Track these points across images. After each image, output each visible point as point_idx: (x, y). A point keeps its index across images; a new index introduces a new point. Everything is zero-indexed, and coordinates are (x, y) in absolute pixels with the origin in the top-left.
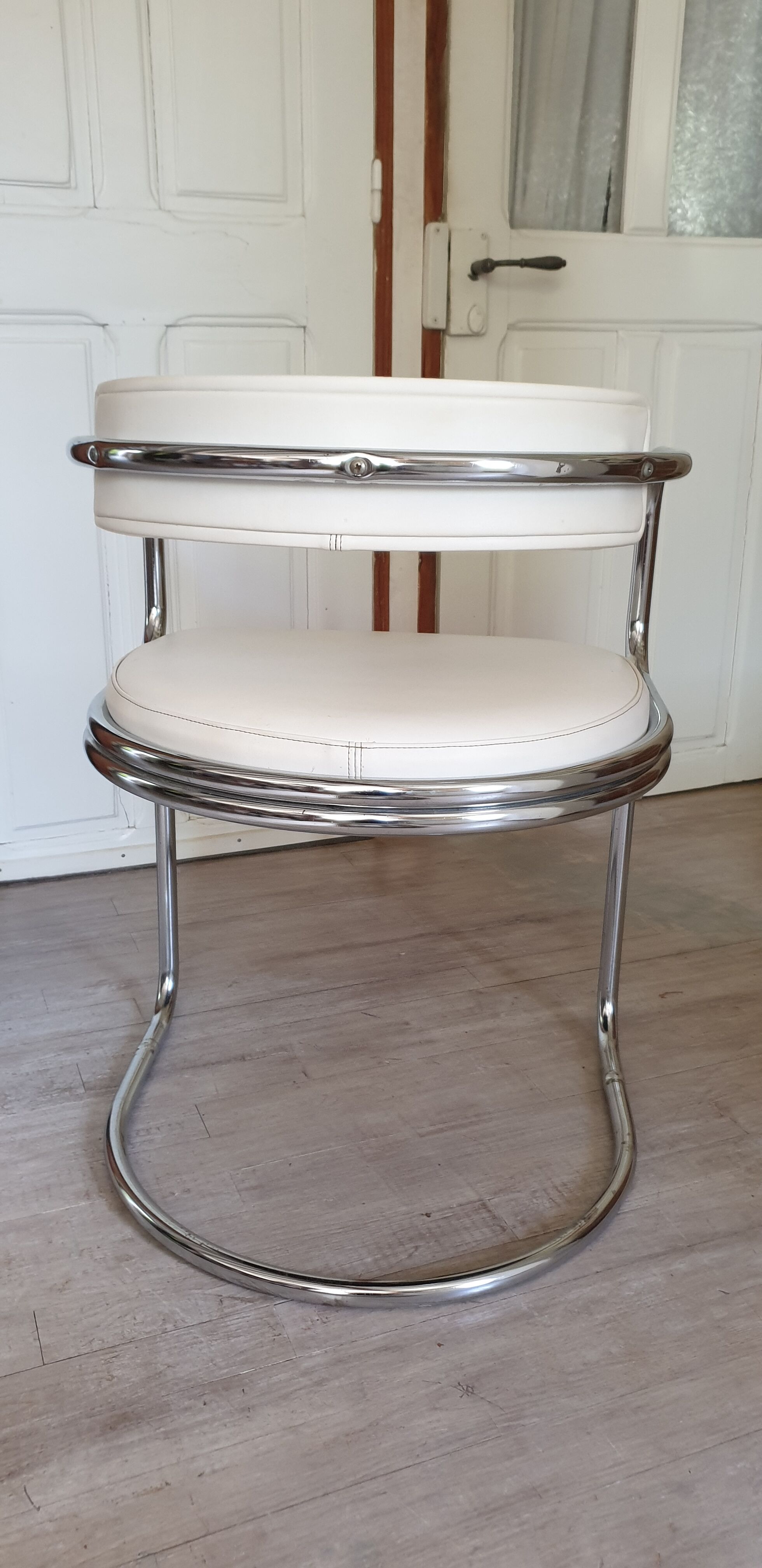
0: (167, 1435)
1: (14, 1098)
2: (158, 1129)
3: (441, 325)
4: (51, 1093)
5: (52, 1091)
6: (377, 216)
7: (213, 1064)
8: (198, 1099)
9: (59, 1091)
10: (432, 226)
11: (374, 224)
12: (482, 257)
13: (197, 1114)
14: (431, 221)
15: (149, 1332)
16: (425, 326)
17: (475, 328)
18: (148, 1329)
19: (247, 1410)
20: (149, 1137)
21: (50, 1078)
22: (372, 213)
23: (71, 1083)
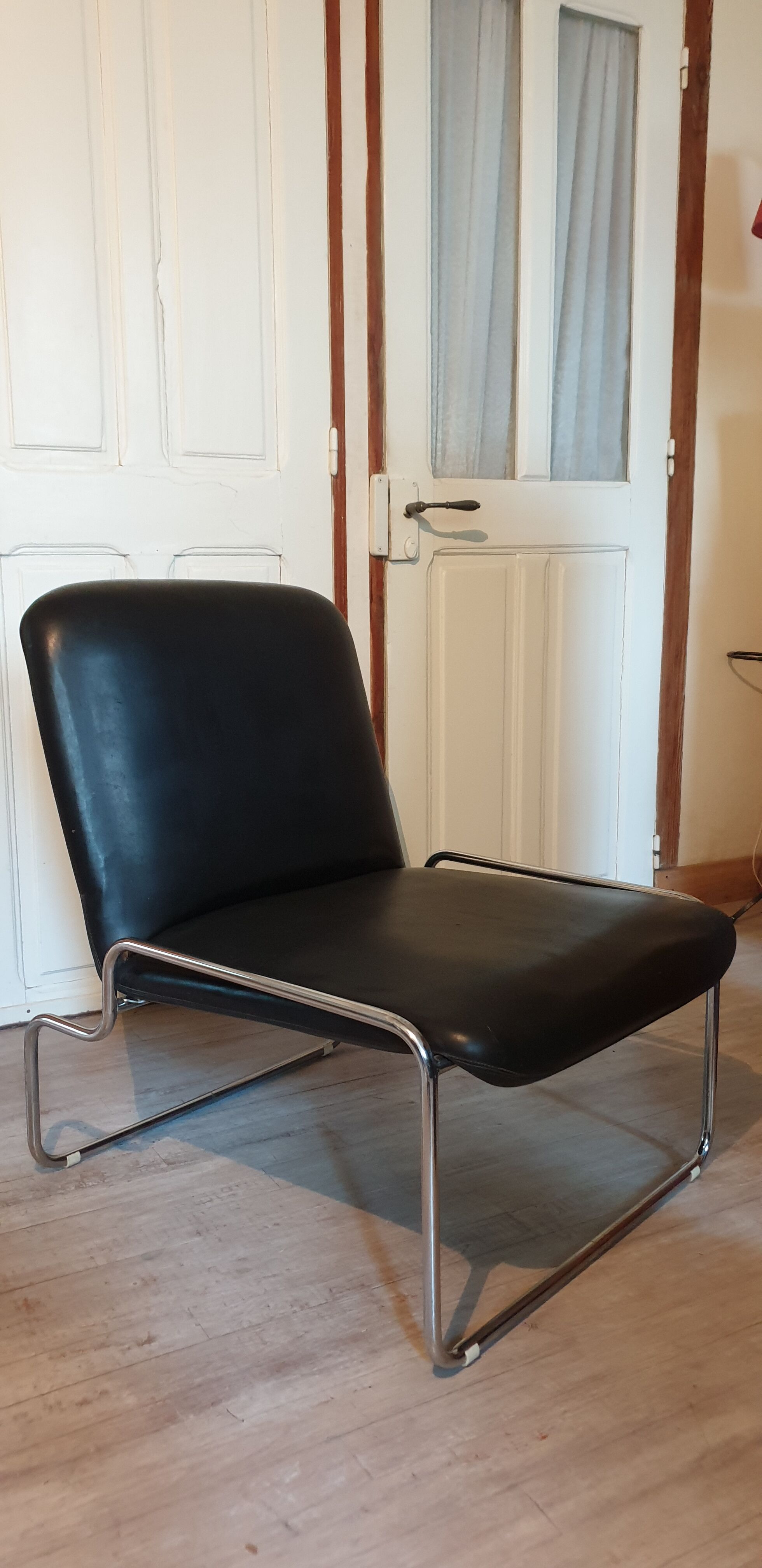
0: (320, 1372)
2: (238, 1186)
3: (384, 553)
4: (139, 1168)
6: (335, 470)
7: (265, 1140)
8: (262, 1164)
9: (146, 1166)
10: (376, 477)
11: (332, 475)
12: (413, 500)
13: (265, 1174)
14: (374, 473)
15: (282, 1314)
16: (371, 553)
17: (411, 555)
18: (282, 1311)
19: (374, 1352)
20: (232, 1192)
21: (134, 1158)
22: (330, 467)
23: (154, 1161)
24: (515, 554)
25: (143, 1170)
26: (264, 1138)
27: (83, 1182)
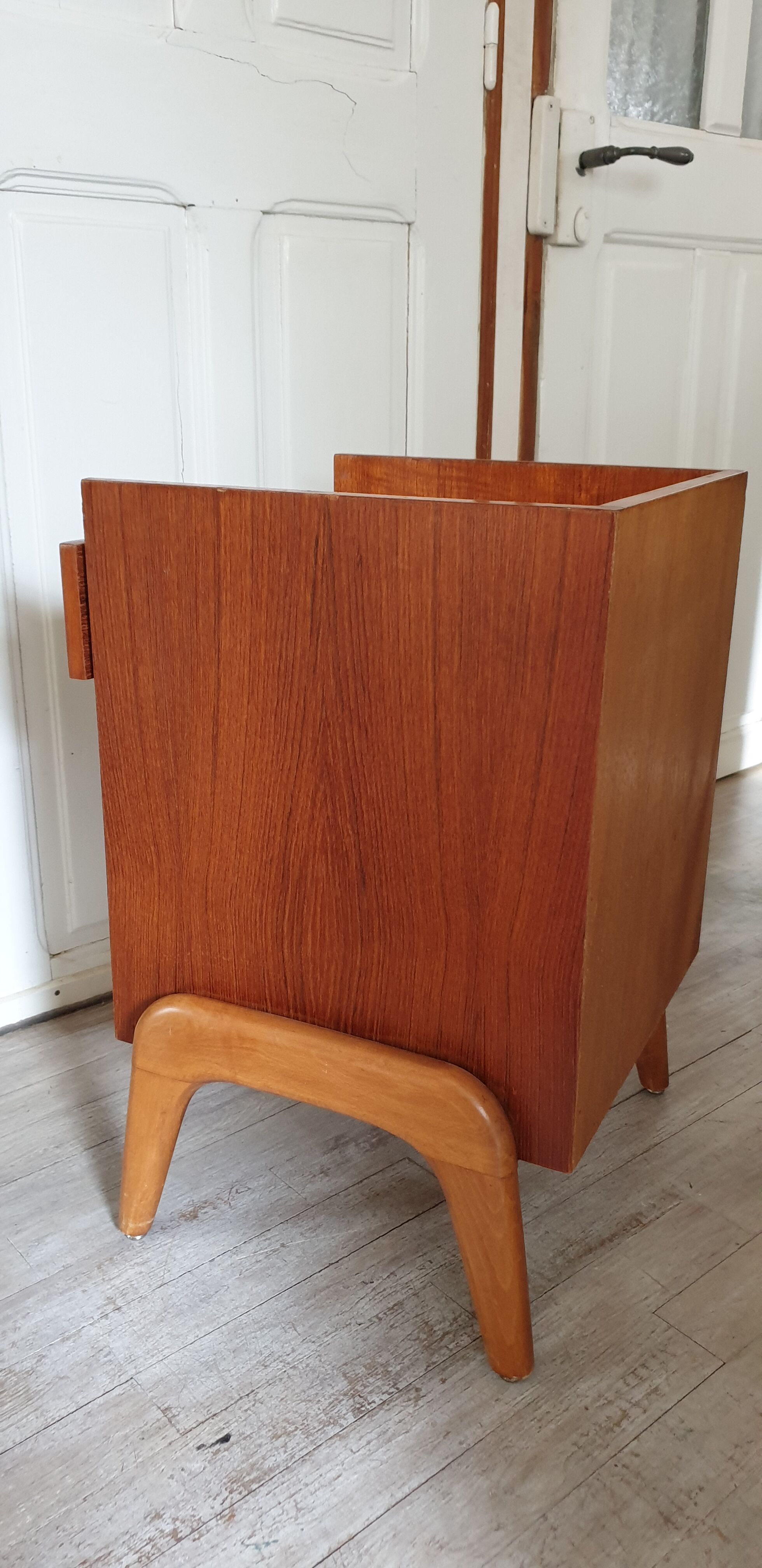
1: (398, 1368)
2: (643, 1366)
3: (548, 230)
4: (442, 1344)
5: (442, 1339)
6: (492, 79)
7: (611, 1240)
8: (648, 1302)
9: (451, 1336)
10: (540, 99)
11: (486, 89)
13: (670, 1328)
14: (538, 94)
16: (527, 229)
20: (646, 1385)
21: (417, 1316)
22: (484, 75)
23: (455, 1319)
24: (694, 249)
25: (451, 1346)
26: (606, 1235)
27: (361, 1397)
